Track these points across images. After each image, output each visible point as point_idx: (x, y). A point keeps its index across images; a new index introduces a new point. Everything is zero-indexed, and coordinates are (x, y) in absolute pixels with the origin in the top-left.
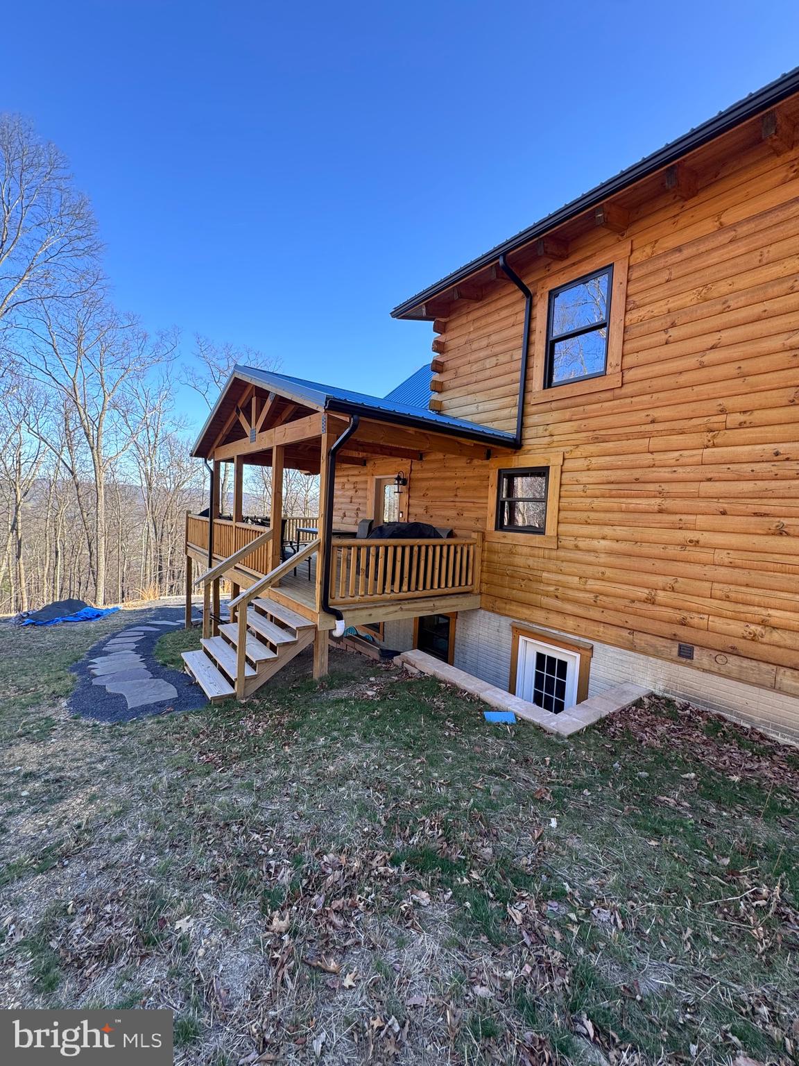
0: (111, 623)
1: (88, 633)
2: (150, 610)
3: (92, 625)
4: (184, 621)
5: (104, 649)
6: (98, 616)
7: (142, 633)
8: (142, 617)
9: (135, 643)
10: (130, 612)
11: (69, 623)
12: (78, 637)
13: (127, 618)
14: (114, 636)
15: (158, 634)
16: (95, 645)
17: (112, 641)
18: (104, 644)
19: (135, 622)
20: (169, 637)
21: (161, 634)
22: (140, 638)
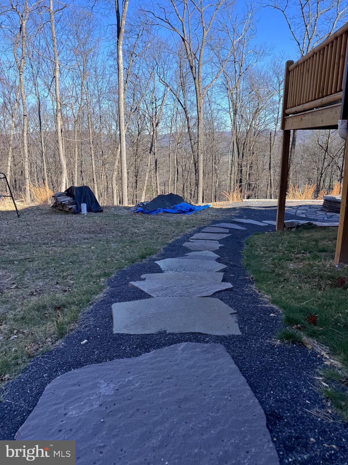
0: (200, 217)
1: (178, 224)
2: (234, 209)
3: (184, 217)
4: (275, 223)
5: (186, 244)
6: (191, 210)
7: (227, 231)
8: (228, 214)
9: (220, 241)
10: (217, 210)
11: (168, 214)
12: (169, 227)
13: (214, 214)
14: (199, 230)
15: (245, 234)
16: (179, 238)
17: (196, 236)
18: (187, 238)
19: (221, 218)
20: (258, 239)
21: (248, 235)
22: (225, 236)
